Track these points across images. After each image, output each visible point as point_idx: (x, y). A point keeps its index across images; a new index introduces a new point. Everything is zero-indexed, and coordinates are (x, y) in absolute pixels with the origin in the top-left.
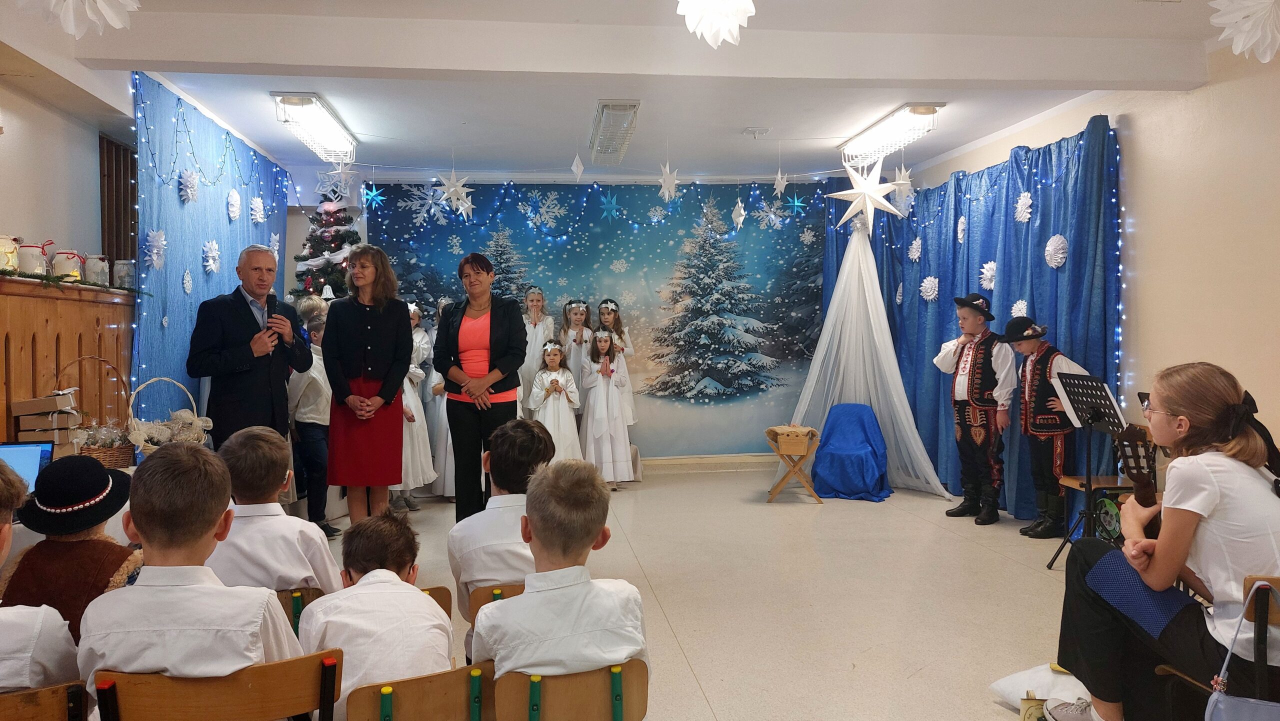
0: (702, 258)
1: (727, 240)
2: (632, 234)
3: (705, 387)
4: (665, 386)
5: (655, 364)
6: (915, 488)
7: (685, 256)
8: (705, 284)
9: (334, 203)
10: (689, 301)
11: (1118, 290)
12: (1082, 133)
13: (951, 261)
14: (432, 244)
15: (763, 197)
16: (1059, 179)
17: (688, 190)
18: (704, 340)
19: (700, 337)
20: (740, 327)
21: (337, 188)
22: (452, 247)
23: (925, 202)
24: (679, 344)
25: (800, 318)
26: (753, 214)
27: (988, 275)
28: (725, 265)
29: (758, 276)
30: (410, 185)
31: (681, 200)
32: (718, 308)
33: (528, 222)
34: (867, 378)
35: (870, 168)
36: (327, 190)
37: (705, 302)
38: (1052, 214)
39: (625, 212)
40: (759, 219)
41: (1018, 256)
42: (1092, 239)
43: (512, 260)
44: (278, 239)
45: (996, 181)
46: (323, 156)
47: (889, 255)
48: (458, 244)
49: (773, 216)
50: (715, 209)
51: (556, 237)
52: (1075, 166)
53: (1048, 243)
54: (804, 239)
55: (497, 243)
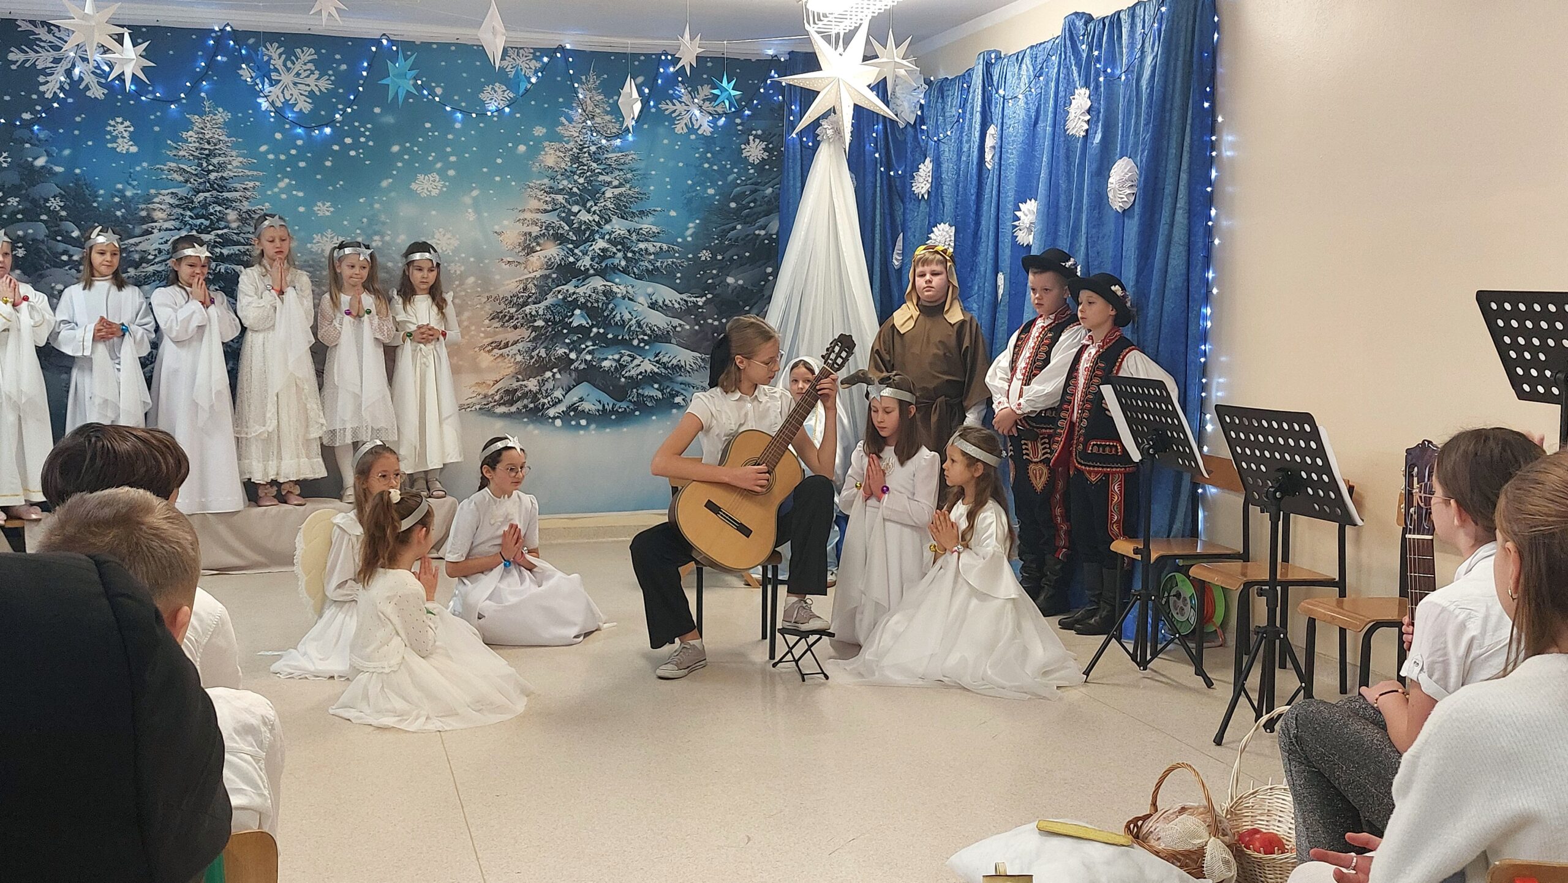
0: (576, 177)
1: (620, 149)
2: (453, 130)
3: (581, 400)
4: (510, 396)
5: (492, 358)
7: (546, 173)
8: (580, 223)
10: (552, 251)
11: (1209, 247)
13: (973, 197)
14: (76, 132)
15: (679, 78)
16: (1131, 68)
17: (551, 58)
18: (578, 319)
19: (573, 314)
20: (641, 299)
22: (114, 139)
23: (940, 100)
24: (536, 324)
25: (742, 286)
26: (663, 106)
27: (1025, 222)
28: (617, 191)
29: (673, 213)
30: (33, 23)
31: (540, 74)
32: (603, 265)
33: (259, 100)
35: (849, 36)
37: (580, 254)
38: (1120, 124)
39: (439, 91)
40: (674, 115)
41: (1069, 191)
42: (1171, 167)
43: (229, 167)
45: (1042, 68)
47: (883, 186)
48: (126, 134)
49: (697, 112)
50: (600, 94)
51: (312, 129)
52: (1153, 49)
53: (1112, 171)
54: (749, 154)
55: (201, 136)
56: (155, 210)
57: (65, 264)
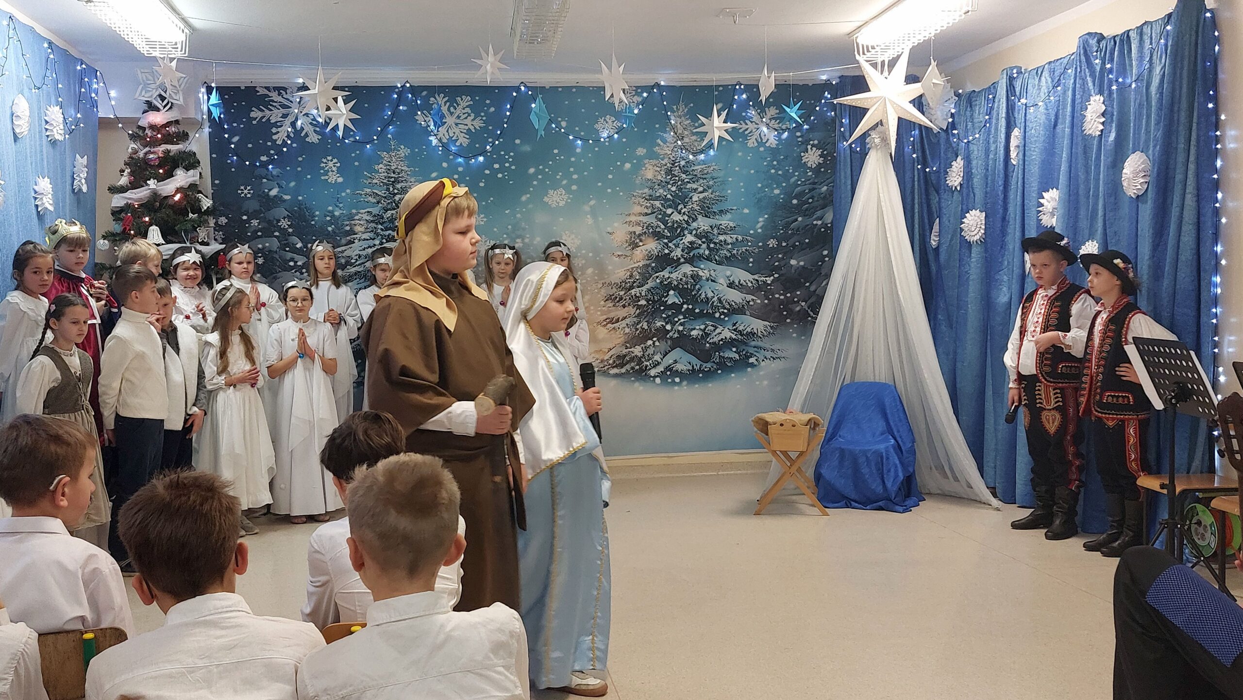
0: (669, 186)
1: (704, 162)
2: (575, 154)
3: (676, 362)
4: (621, 361)
5: (607, 331)
6: (953, 494)
7: (647, 185)
8: (673, 222)
9: (161, 112)
10: (652, 246)
11: (1217, 226)
12: (1170, 16)
13: (1001, 188)
14: (299, 169)
15: (751, 103)
16: (1140, 78)
17: (649, 93)
18: (672, 298)
19: (668, 295)
20: (722, 281)
21: (165, 92)
22: (326, 173)
23: (969, 109)
24: (640, 303)
25: (803, 267)
26: (738, 126)
27: (1049, 207)
28: (702, 196)
29: (746, 211)
30: (267, 88)
31: (641, 107)
32: (691, 254)
33: (431, 138)
34: (889, 349)
35: (893, 63)
36: (152, 95)
37: (673, 247)
38: (1132, 125)
39: (564, 124)
40: (746, 132)
41: (1087, 180)
42: (1181, 158)
44: (85, 163)
45: (1059, 80)
46: (144, 49)
47: (922, 181)
48: (334, 169)
49: (765, 129)
50: (687, 119)
51: (470, 158)
52: (1161, 60)
53: (1126, 164)
54: (807, 160)
55: (388, 167)
56: (355, 225)
57: (292, 268)
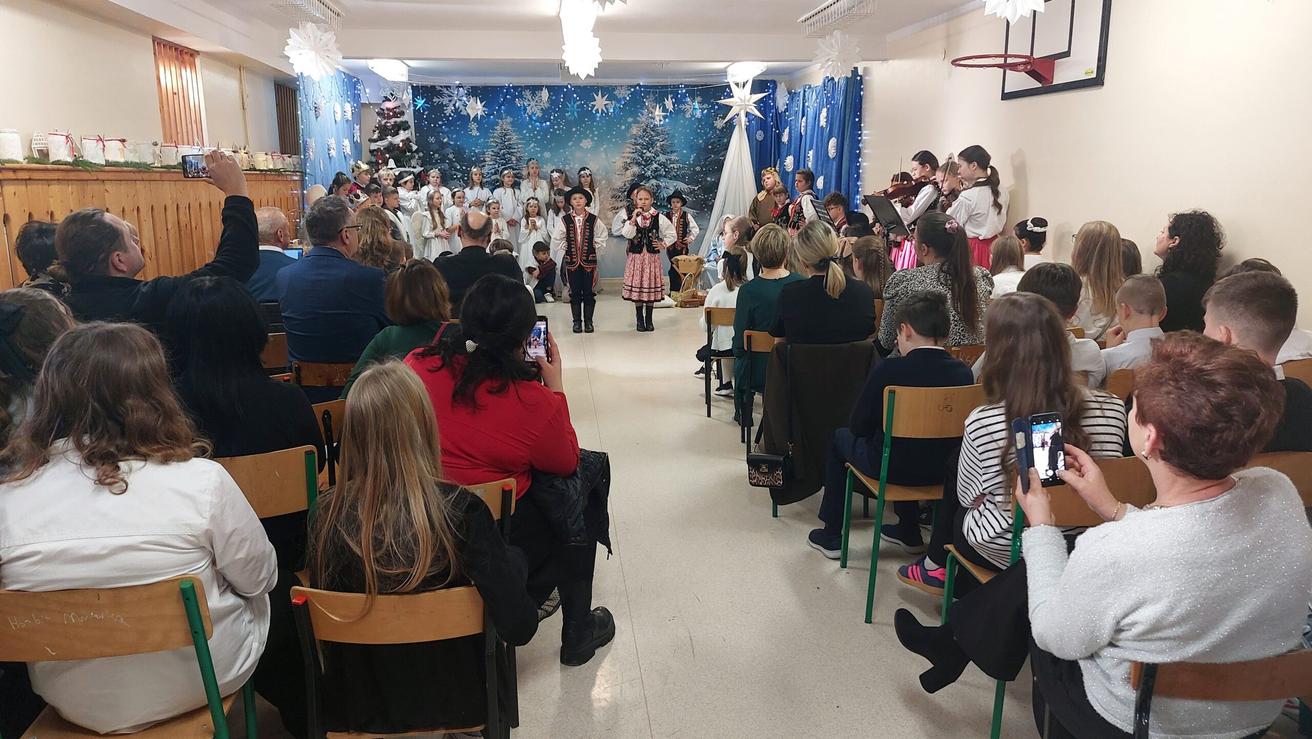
0: (645, 138)
7: (633, 137)
8: (647, 157)
9: (392, 102)
10: (636, 169)
14: (458, 128)
15: (687, 95)
17: (634, 89)
21: (393, 91)
22: (471, 131)
26: (680, 107)
28: (662, 143)
29: (685, 152)
30: (441, 87)
31: (630, 96)
32: (656, 174)
37: (647, 170)
40: (685, 110)
43: (512, 139)
44: (358, 128)
48: (476, 128)
49: (695, 108)
50: (654, 103)
51: (543, 123)
54: (716, 125)
55: (502, 128)
56: (486, 158)
57: (455, 179)
